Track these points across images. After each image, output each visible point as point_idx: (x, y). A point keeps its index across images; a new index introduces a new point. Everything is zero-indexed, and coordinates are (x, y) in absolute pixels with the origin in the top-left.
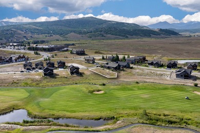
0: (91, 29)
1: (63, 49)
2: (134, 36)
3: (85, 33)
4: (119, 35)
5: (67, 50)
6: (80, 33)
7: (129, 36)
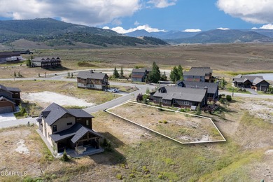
0: (51, 35)
1: (8, 59)
2: (114, 45)
3: (42, 39)
4: (95, 43)
5: (18, 61)
6: (35, 39)
7: (108, 45)
